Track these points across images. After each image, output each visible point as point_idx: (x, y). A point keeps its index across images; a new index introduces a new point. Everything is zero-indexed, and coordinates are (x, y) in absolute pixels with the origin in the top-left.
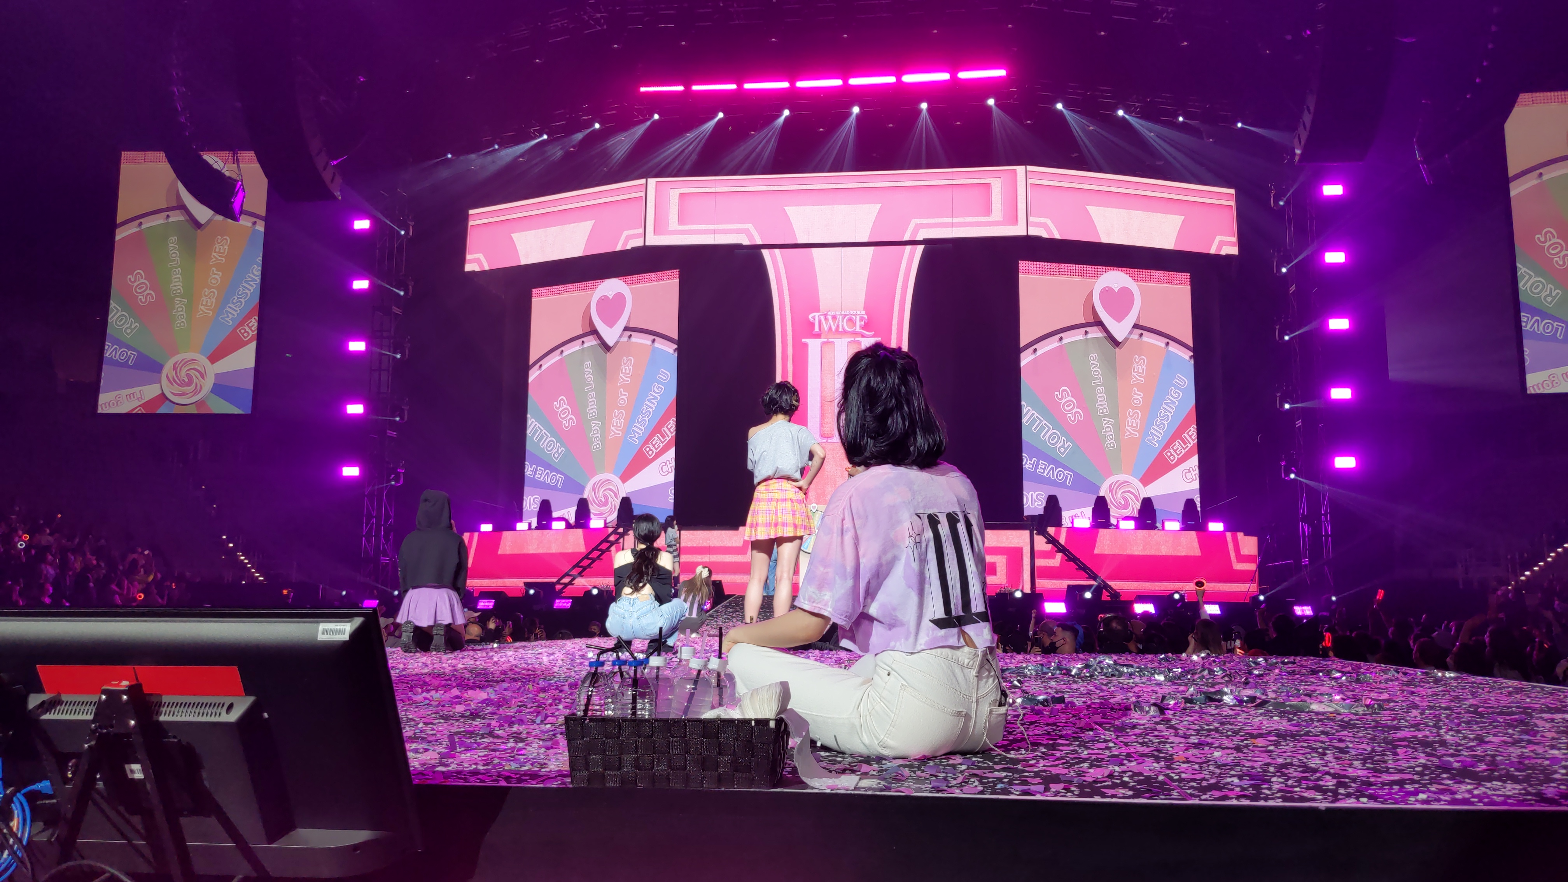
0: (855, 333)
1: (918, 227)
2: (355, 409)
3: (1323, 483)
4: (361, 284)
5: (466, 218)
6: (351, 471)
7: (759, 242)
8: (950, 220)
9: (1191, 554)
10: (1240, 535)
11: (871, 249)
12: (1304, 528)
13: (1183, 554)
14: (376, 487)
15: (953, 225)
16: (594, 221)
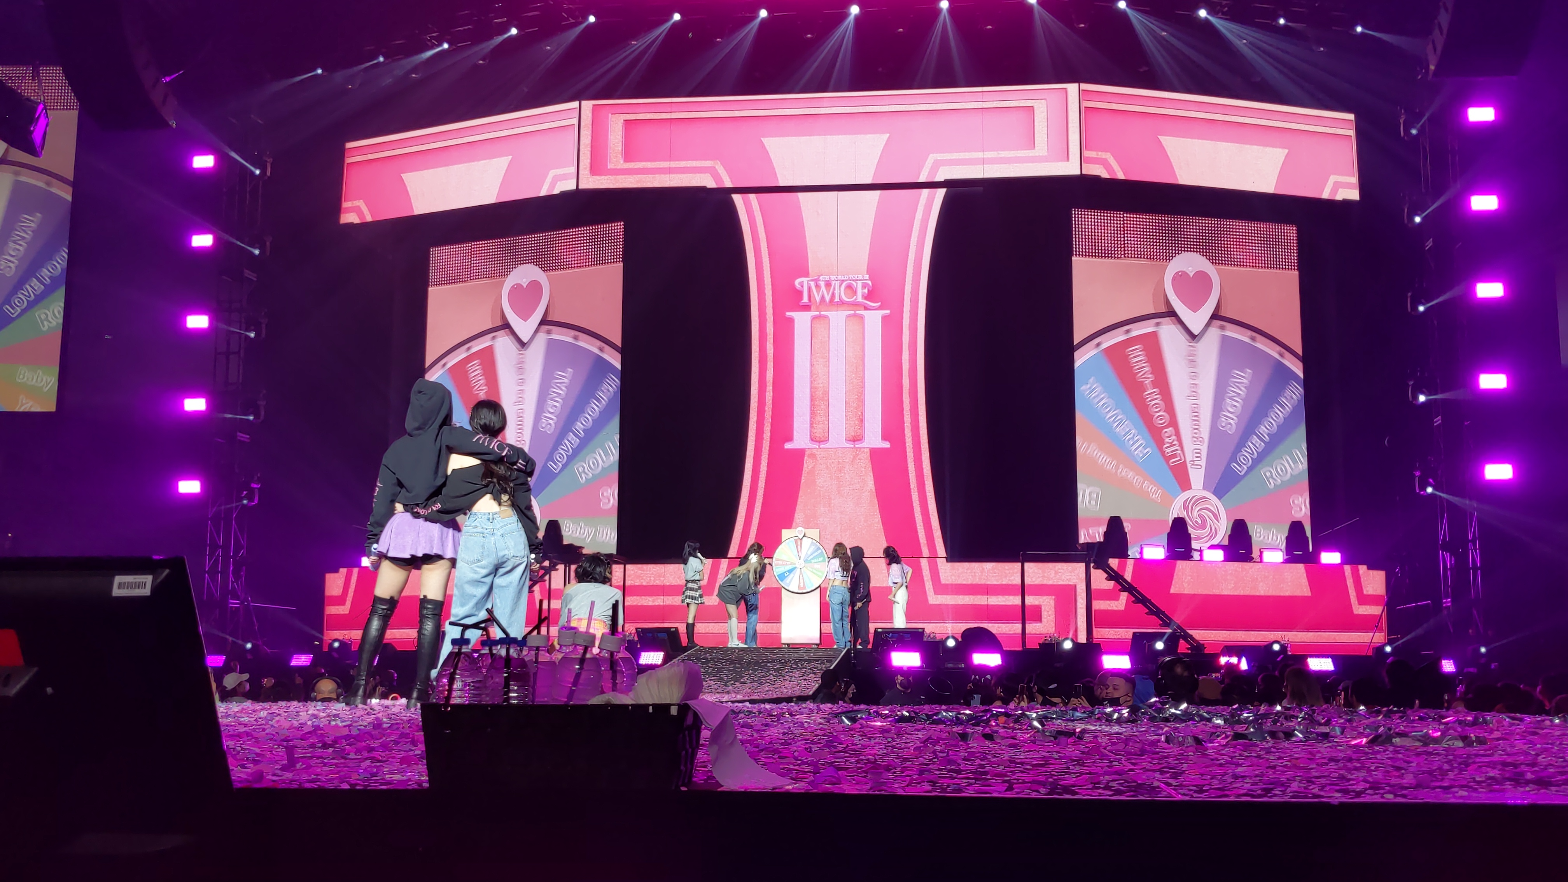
0: (855, 305)
1: (937, 165)
2: (195, 404)
3: (1471, 499)
4: (202, 240)
5: (341, 153)
6: (190, 487)
7: (728, 184)
8: (980, 155)
9: (1298, 593)
10: (1363, 569)
11: (877, 193)
12: (1446, 559)
13: (1287, 594)
14: (223, 507)
15: (983, 161)
16: (510, 157)
